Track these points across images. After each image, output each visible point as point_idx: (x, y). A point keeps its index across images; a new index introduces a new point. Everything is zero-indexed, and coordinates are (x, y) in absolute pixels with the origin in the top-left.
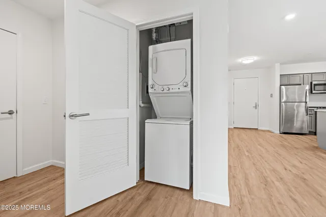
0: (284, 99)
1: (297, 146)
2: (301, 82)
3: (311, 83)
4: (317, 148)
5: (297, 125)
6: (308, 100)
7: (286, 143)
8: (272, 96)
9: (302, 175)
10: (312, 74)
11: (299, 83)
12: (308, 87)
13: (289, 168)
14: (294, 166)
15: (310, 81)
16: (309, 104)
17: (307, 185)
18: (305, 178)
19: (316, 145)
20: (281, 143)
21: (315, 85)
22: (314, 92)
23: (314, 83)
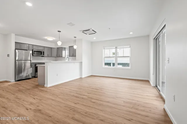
0: (17, 59)
1: (28, 88)
2: (28, 49)
3: (33, 50)
4: (38, 85)
5: (24, 75)
6: (31, 60)
7: (21, 88)
8: (8, 55)
9: (38, 107)
10: (33, 45)
11: (26, 49)
12: (31, 52)
13: (29, 107)
14: (31, 104)
15: (32, 49)
16: (33, 61)
17: (42, 114)
18: (40, 109)
19: (37, 84)
20: (18, 89)
21: (35, 51)
22: (34, 55)
23: (34, 50)
